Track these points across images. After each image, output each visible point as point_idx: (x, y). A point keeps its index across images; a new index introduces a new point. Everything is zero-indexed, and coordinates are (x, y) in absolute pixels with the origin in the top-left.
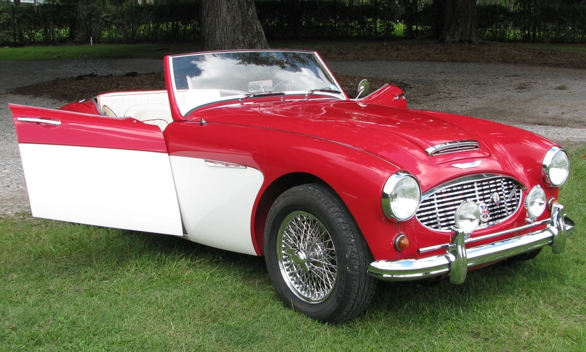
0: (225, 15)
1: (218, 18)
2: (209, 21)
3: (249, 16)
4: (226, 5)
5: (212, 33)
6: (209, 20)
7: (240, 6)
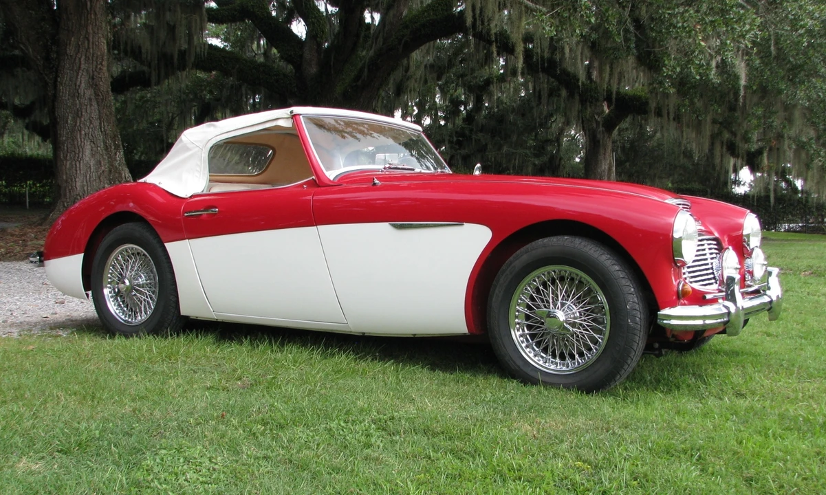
0: (87, 159)
1: (80, 163)
2: (68, 166)
3: (117, 161)
4: (89, 147)
5: (72, 180)
6: (68, 163)
7: (106, 148)
